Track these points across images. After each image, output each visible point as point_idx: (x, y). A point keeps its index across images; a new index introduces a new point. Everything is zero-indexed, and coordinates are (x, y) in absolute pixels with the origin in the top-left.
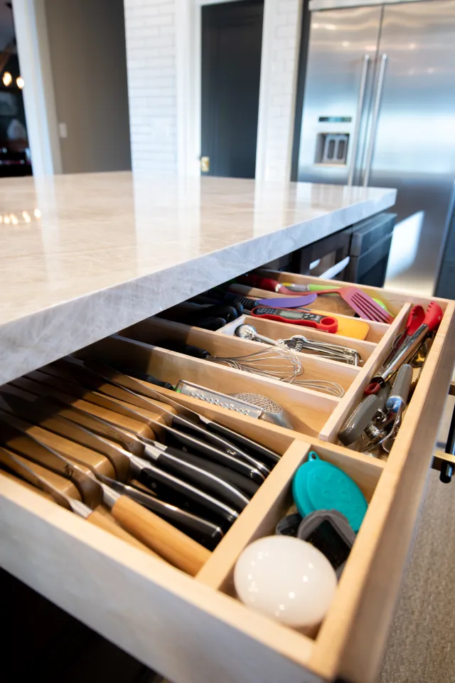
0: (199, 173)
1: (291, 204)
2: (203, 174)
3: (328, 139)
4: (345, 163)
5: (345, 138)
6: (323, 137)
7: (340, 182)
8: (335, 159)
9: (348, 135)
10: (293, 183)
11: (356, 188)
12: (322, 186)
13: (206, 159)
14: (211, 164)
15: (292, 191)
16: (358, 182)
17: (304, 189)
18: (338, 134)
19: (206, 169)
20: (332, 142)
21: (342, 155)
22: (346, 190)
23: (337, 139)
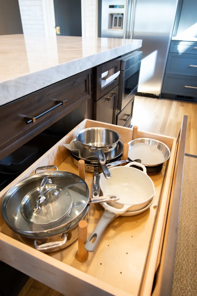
0: (56, 35)
1: (99, 47)
2: (57, 35)
3: (114, 16)
4: (122, 28)
5: (121, 16)
6: (112, 15)
7: (120, 37)
8: (117, 26)
9: (123, 14)
10: (100, 38)
11: (127, 40)
12: (112, 39)
13: (58, 28)
14: (61, 30)
15: (99, 42)
16: (128, 37)
17: (104, 40)
18: (118, 14)
19: (59, 33)
20: (116, 18)
21: (121, 25)
22: (123, 40)
23: (118, 16)
